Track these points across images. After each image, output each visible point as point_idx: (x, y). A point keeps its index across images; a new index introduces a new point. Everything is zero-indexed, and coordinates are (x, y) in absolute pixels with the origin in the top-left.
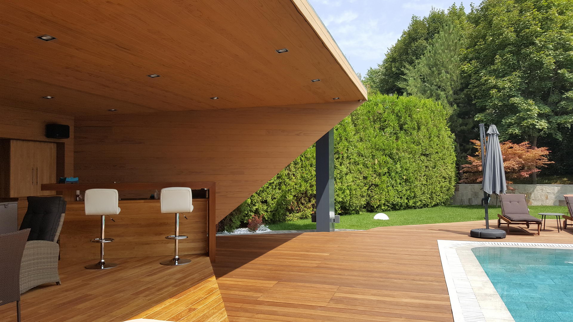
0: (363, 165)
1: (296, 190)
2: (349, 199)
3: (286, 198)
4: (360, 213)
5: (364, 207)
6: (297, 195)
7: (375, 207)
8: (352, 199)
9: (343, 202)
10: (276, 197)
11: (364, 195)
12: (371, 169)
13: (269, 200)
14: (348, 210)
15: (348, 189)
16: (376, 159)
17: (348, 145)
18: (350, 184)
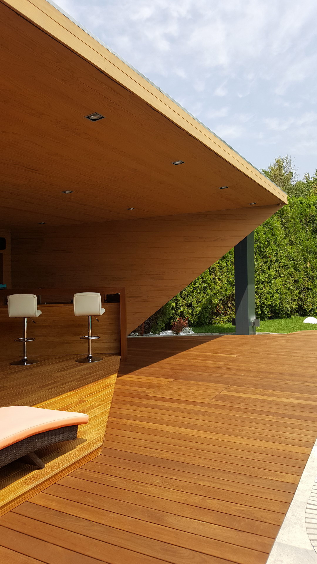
0: (294, 269)
1: (222, 294)
2: (279, 302)
3: (212, 301)
4: (292, 317)
5: (297, 311)
6: (223, 299)
7: (308, 311)
8: (282, 303)
9: (273, 306)
10: (201, 301)
11: (295, 299)
12: (303, 272)
13: (194, 303)
14: (279, 313)
15: (278, 293)
16: (308, 263)
17: (277, 248)
18: (279, 288)
